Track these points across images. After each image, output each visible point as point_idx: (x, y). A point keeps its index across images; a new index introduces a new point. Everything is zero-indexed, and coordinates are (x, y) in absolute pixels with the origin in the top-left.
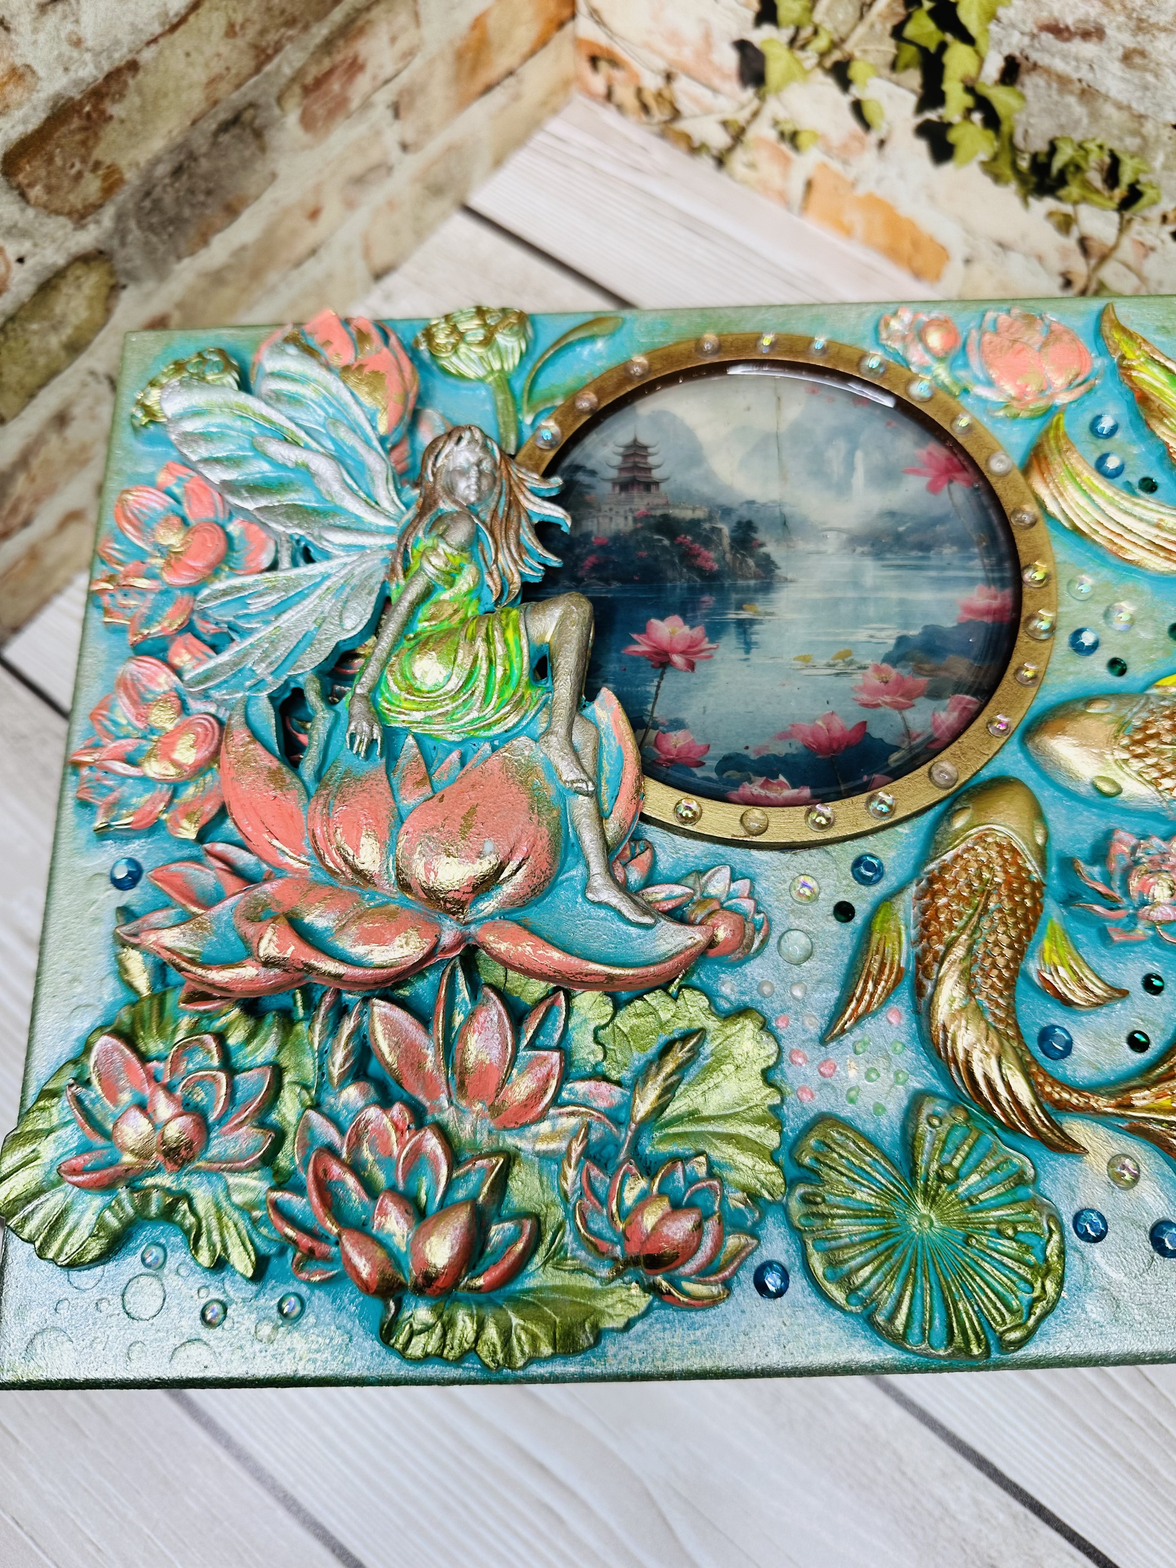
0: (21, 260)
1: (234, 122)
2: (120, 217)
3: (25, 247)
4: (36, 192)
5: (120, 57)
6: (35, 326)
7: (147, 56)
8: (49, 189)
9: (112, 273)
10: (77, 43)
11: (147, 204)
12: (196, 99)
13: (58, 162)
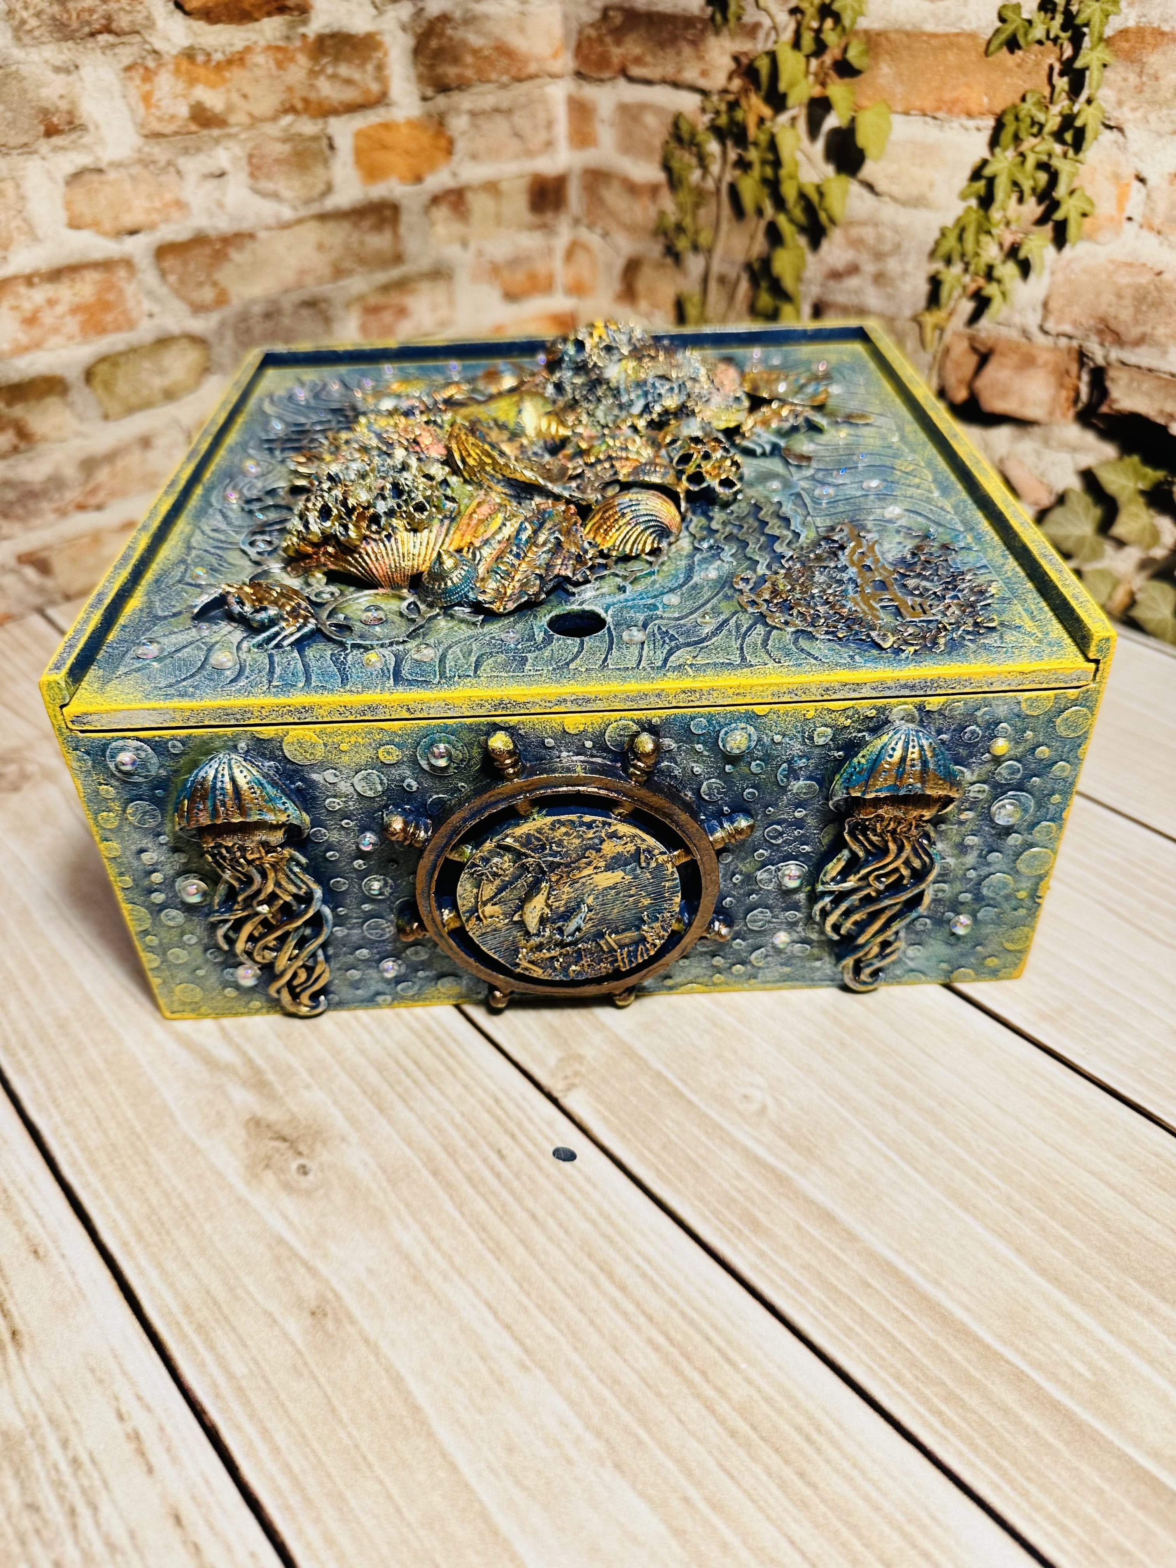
0: (151, 316)
1: (311, 304)
2: (222, 324)
3: (156, 309)
4: (172, 278)
5: (245, 226)
6: (147, 365)
7: (262, 235)
8: (182, 281)
9: (208, 358)
10: (221, 205)
11: (242, 326)
12: (289, 276)
13: (192, 267)
